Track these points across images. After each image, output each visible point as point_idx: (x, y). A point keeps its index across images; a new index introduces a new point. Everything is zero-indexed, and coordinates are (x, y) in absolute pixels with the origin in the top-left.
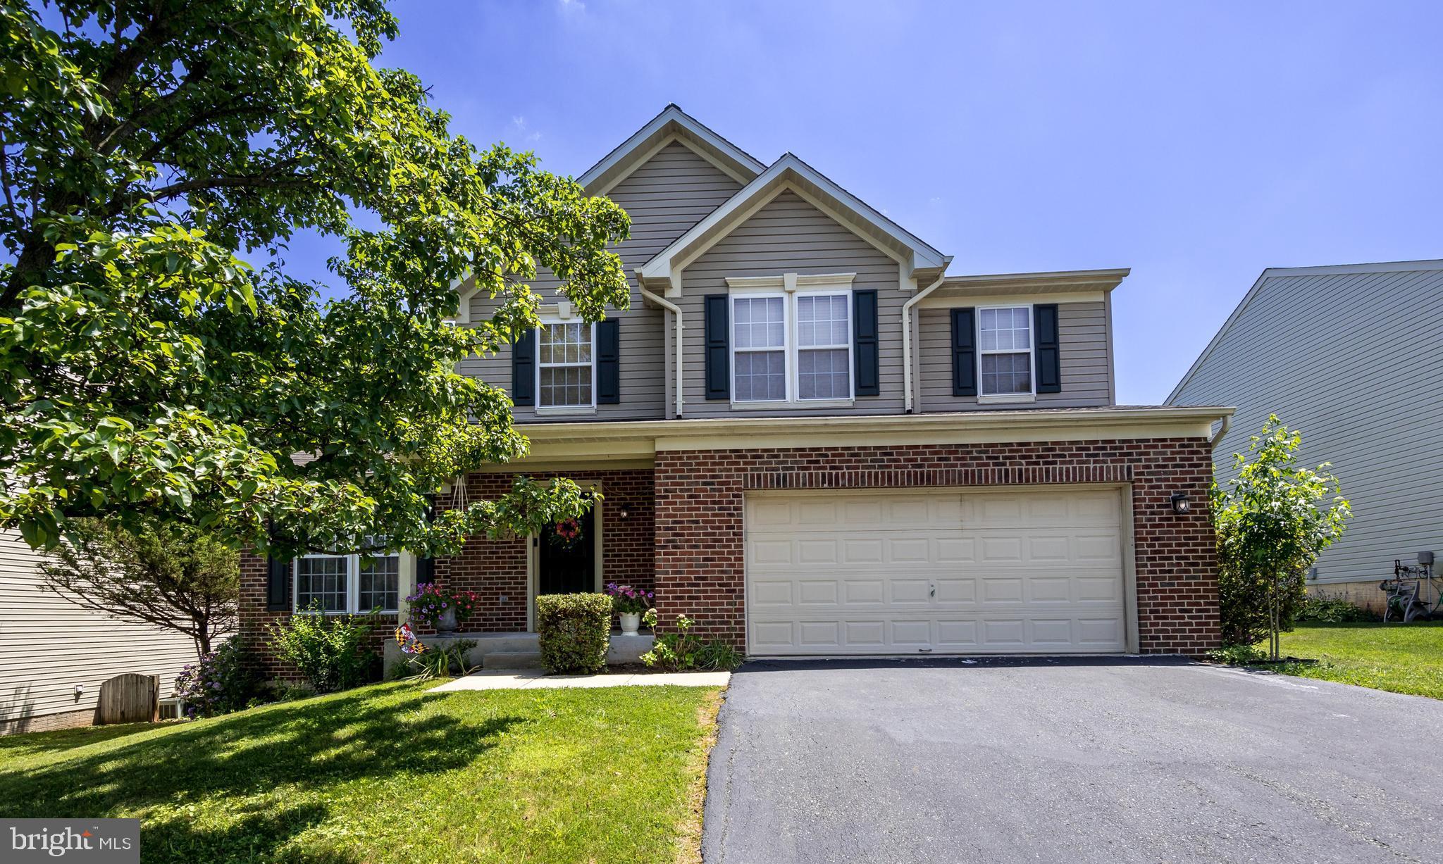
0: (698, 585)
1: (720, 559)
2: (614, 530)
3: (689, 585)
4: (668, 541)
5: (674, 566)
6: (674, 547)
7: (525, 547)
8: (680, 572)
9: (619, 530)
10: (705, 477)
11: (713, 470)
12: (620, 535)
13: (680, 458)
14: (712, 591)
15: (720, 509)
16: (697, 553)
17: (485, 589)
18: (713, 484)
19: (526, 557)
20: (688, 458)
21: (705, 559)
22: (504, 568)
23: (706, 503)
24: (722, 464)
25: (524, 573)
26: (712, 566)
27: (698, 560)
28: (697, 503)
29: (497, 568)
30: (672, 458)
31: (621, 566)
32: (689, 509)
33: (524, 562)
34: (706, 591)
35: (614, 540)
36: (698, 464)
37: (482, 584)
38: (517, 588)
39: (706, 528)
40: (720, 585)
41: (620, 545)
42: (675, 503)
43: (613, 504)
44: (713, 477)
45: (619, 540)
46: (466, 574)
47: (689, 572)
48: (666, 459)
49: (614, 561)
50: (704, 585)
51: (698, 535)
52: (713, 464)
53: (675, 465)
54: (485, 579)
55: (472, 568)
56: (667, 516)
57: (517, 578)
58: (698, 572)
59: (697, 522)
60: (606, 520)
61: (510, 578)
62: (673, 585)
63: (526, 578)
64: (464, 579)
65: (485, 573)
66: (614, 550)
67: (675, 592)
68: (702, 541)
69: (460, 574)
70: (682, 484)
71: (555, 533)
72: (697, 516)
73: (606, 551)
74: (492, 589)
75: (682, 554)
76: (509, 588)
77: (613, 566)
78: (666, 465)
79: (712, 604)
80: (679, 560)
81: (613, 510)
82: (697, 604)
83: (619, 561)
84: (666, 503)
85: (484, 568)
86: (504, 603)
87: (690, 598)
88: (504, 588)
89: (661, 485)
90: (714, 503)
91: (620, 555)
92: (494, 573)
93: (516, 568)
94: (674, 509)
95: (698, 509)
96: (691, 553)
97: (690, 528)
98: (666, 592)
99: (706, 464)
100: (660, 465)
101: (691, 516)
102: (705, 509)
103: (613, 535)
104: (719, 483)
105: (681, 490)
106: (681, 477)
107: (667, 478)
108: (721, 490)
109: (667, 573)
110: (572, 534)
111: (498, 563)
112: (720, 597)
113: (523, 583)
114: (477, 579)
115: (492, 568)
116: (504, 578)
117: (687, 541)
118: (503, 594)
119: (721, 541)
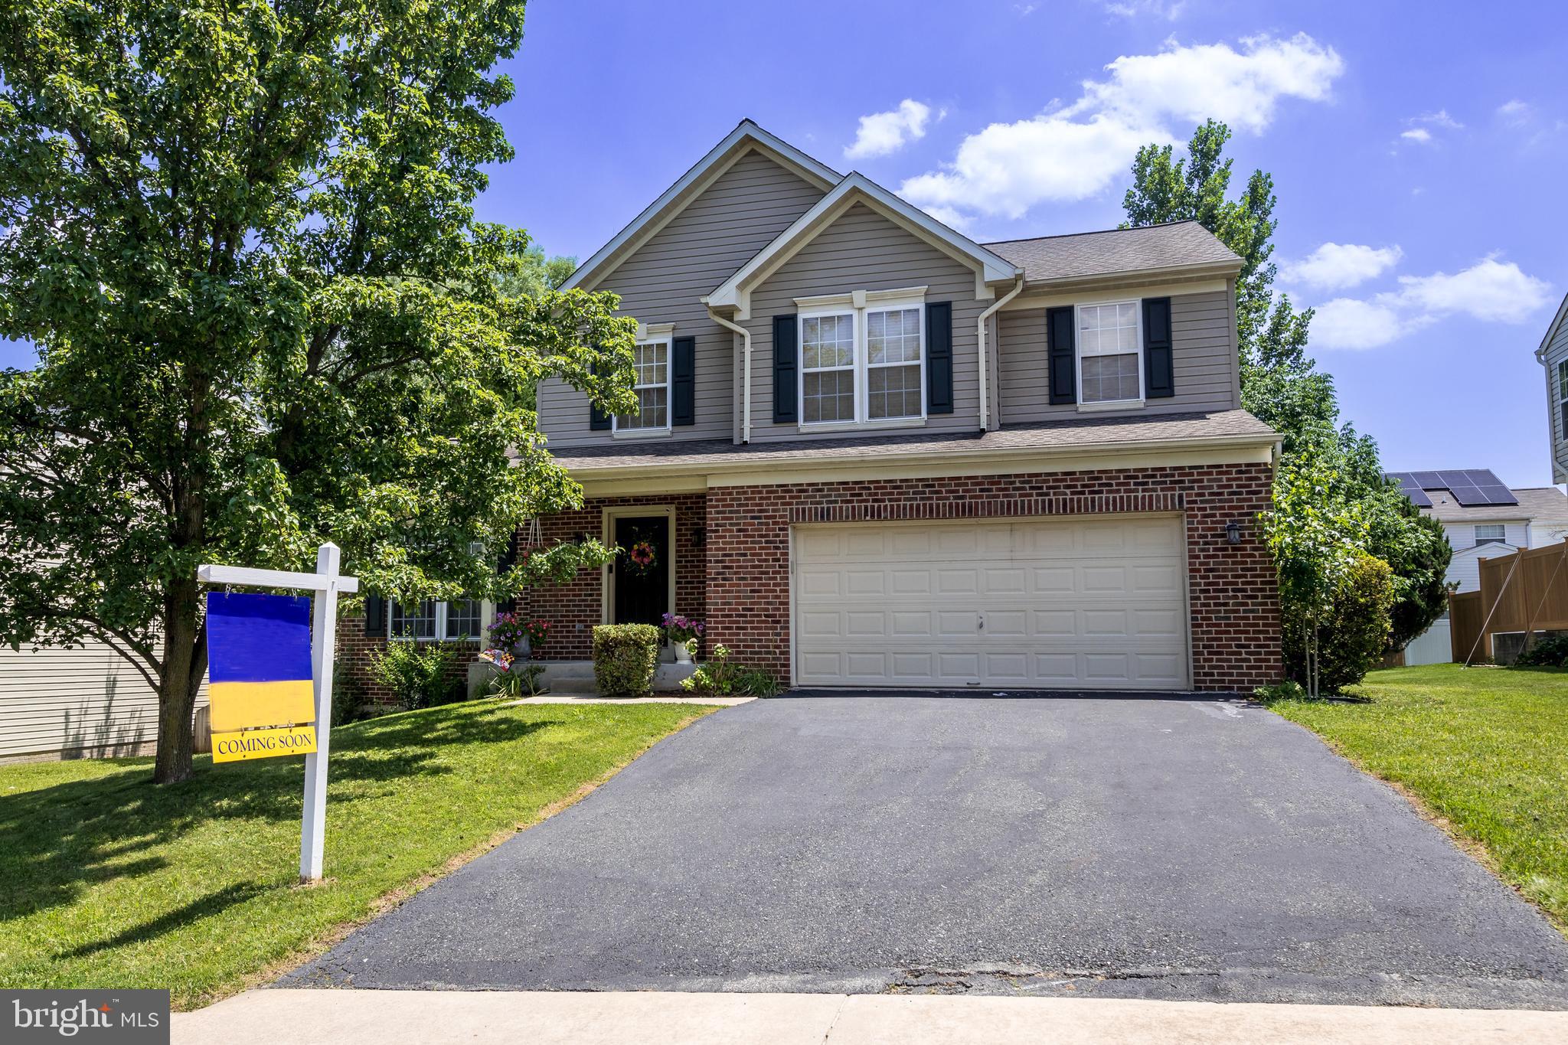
0: (745, 616)
1: (766, 591)
2: (687, 556)
3: (737, 616)
4: (718, 573)
5: (724, 598)
6: (724, 579)
7: (600, 574)
8: (729, 604)
9: (692, 556)
10: (753, 511)
11: (761, 505)
12: (693, 561)
13: (730, 494)
14: (758, 622)
15: (766, 542)
16: (746, 585)
17: (562, 616)
18: (760, 518)
19: (601, 584)
20: (738, 493)
21: (752, 591)
22: (580, 595)
23: (753, 536)
24: (769, 498)
25: (599, 600)
26: (759, 597)
27: (746, 591)
28: (745, 536)
29: (574, 595)
30: (723, 494)
31: (693, 594)
32: (738, 543)
33: (599, 589)
34: (752, 622)
35: (686, 567)
36: (746, 499)
37: (558, 611)
38: (592, 616)
39: (753, 561)
40: (766, 616)
41: (693, 572)
42: (725, 537)
43: (687, 530)
44: (761, 511)
45: (692, 566)
46: (544, 601)
47: (737, 604)
48: (717, 494)
49: (687, 588)
50: (751, 616)
51: (747, 567)
52: (761, 498)
53: (725, 500)
54: (562, 606)
55: (550, 596)
56: (717, 549)
57: (592, 606)
58: (745, 603)
59: (745, 555)
60: (679, 546)
61: (585, 606)
62: (723, 616)
63: (600, 606)
64: (542, 606)
65: (562, 601)
66: (687, 577)
67: (723, 622)
68: (750, 573)
69: (539, 601)
70: (732, 518)
71: (630, 559)
72: (745, 549)
73: (680, 577)
74: (568, 616)
75: (730, 585)
76: (585, 616)
77: (686, 594)
78: (717, 500)
79: (758, 634)
80: (728, 591)
81: (686, 535)
82: (744, 634)
83: (692, 588)
84: (716, 537)
85: (562, 595)
86: (580, 631)
87: (738, 628)
88: (580, 616)
89: (712, 519)
90: (761, 536)
91: (692, 583)
92: (570, 601)
93: (591, 595)
94: (723, 543)
95: (746, 542)
96: (739, 585)
97: (739, 561)
98: (716, 622)
99: (754, 499)
100: (711, 500)
101: (739, 549)
102: (752, 542)
103: (686, 562)
104: (766, 517)
105: (731, 524)
106: (731, 512)
107: (718, 512)
108: (767, 524)
109: (717, 604)
110: (646, 560)
111: (574, 590)
112: (766, 628)
113: (598, 611)
114: (554, 606)
115: (569, 595)
116: (580, 606)
117: (736, 573)
118: (579, 621)
119: (767, 573)
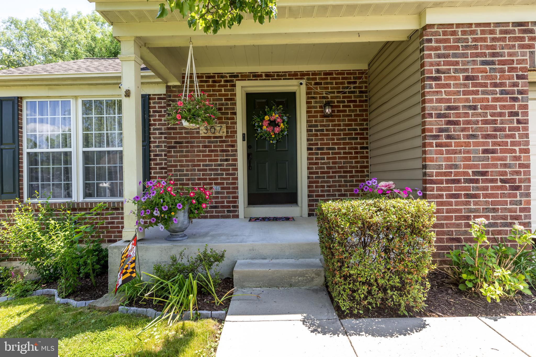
0: (477, 181)
1: (502, 151)
2: (317, 126)
3: (467, 181)
4: (441, 130)
5: (448, 159)
6: (449, 137)
7: (236, 141)
8: (456, 166)
9: (321, 126)
10: (484, 55)
11: (493, 47)
12: (322, 130)
13: (454, 33)
14: (493, 188)
15: (502, 92)
16: (476, 144)
17: (199, 179)
18: (493, 63)
19: (236, 151)
20: (464, 33)
21: (485, 151)
22: (217, 160)
23: (485, 85)
24: (503, 39)
25: (235, 165)
26: (494, 159)
27: (477, 152)
28: (474, 85)
29: (210, 161)
30: (445, 33)
31: (323, 159)
32: (465, 93)
33: (234, 155)
34: (486, 188)
35: (317, 135)
36: (475, 40)
37: (195, 175)
38: (228, 179)
39: (485, 115)
40: (502, 181)
41: (323, 139)
42: (448, 86)
43: (316, 102)
44: (493, 55)
45: (321, 135)
46: (181, 166)
48: (437, 34)
49: (317, 154)
50: (484, 181)
51: (477, 122)
52: (493, 39)
53: (447, 41)
54: (199, 170)
55: (187, 161)
56: (440, 101)
57: (228, 170)
58: (476, 166)
59: (475, 108)
60: (309, 117)
61: (222, 170)
62: (448, 182)
63: (237, 170)
64: (179, 170)
65: (199, 165)
66: (317, 144)
67: (449, 189)
68: (481, 129)
69: (176, 166)
70: (457, 63)
71: (261, 129)
72: (474, 100)
73: (310, 144)
74: (205, 180)
75: (457, 145)
76: (222, 179)
77: (317, 159)
78: (437, 41)
79: (493, 203)
80: (455, 152)
81: (316, 107)
83: (322, 154)
84: (438, 86)
85: (198, 161)
86: (217, 193)
87: (467, 196)
88: (217, 179)
89: (431, 64)
90: (495, 85)
91: (322, 149)
92: (207, 165)
93: (227, 160)
94: (447, 93)
95: (476, 93)
96: (468, 144)
97: (466, 115)
98: (439, 189)
99: (485, 40)
100: (430, 41)
101: (467, 100)
102: (484, 93)
103: (316, 131)
104: (501, 63)
105: (456, 71)
106: (455, 55)
107: (439, 56)
108: (502, 71)
109: (440, 167)
110: (277, 130)
111: (210, 156)
112: (503, 195)
113: (234, 174)
114: (191, 170)
115: (205, 161)
116: (217, 170)
117: (463, 130)
118: (216, 184)
119: (503, 130)
